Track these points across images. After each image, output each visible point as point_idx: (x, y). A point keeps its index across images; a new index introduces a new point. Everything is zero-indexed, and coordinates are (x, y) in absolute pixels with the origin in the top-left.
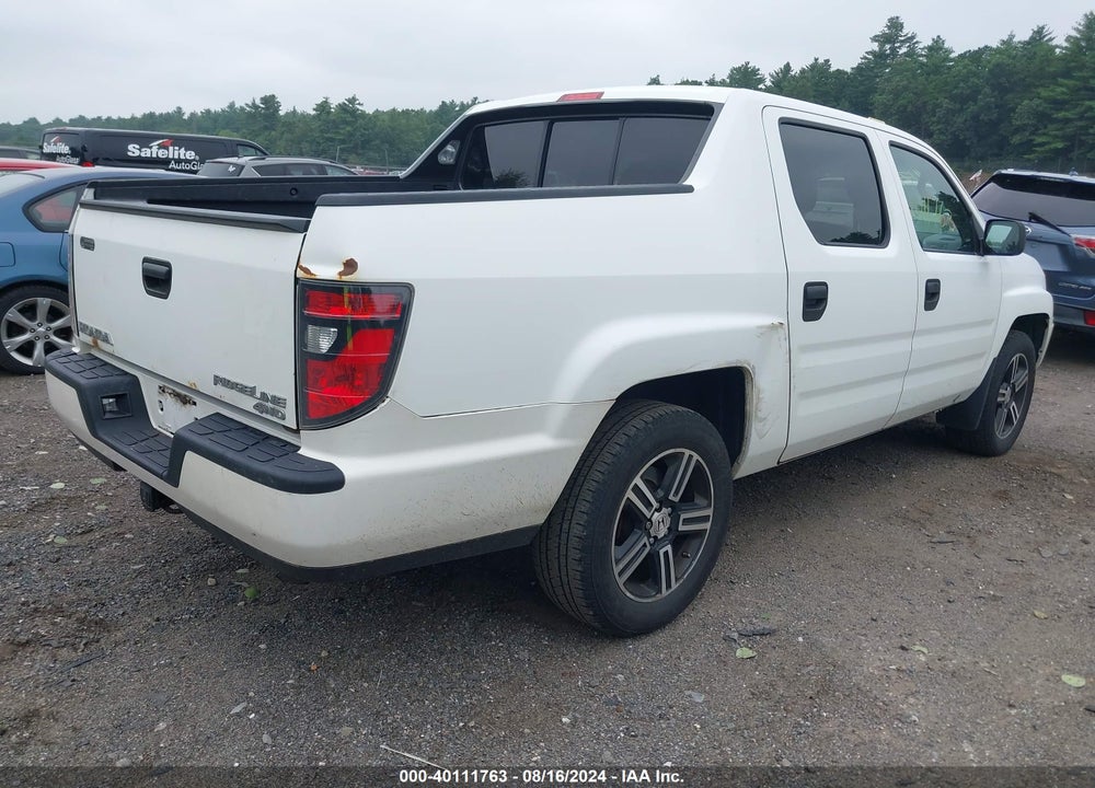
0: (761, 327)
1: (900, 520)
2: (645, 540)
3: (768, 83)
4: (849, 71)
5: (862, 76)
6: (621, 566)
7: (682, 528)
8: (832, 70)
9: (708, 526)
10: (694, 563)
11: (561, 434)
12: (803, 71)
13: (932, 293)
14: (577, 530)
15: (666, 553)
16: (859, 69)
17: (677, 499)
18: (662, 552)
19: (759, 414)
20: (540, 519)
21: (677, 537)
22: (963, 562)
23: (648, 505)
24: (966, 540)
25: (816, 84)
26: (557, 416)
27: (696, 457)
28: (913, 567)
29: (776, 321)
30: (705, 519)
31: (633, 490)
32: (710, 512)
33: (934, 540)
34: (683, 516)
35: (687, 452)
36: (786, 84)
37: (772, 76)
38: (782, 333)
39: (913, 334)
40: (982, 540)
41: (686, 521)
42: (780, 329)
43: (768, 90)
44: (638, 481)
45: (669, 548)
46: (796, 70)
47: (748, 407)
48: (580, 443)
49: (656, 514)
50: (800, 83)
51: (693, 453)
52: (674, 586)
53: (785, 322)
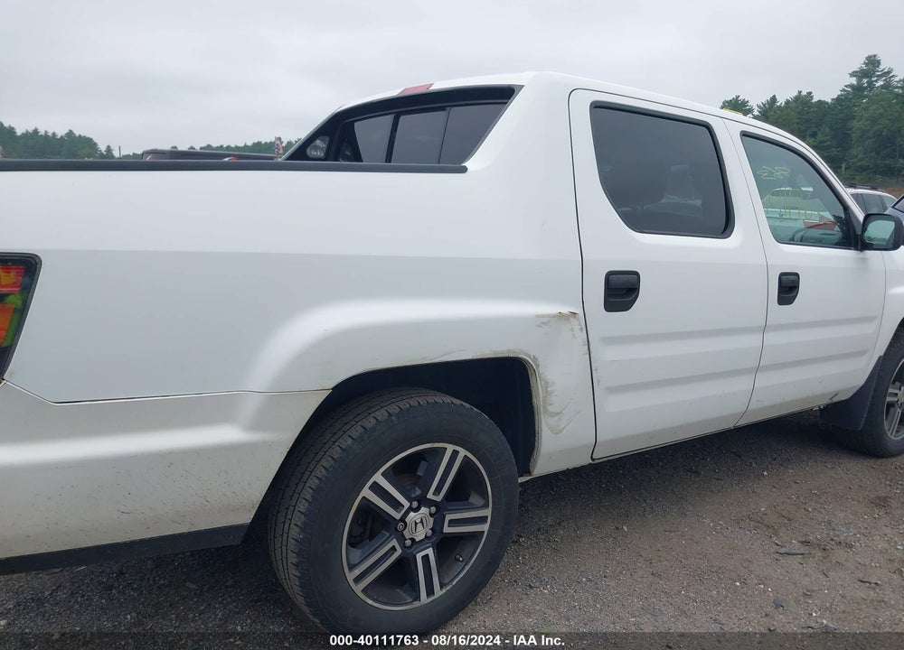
0: (543, 316)
1: (752, 524)
2: (394, 542)
3: (756, 113)
4: (829, 101)
5: (841, 106)
6: (357, 572)
7: (447, 529)
8: (814, 101)
9: (485, 527)
10: (467, 568)
11: (255, 425)
12: (787, 102)
13: (788, 288)
14: (295, 532)
15: (426, 558)
16: (838, 100)
17: (439, 498)
18: (419, 557)
19: (549, 408)
20: (246, 518)
21: (442, 539)
22: (806, 581)
23: (396, 505)
24: (819, 554)
25: (799, 113)
26: (250, 406)
27: (463, 452)
28: (744, 583)
29: (565, 310)
30: (482, 520)
31: (370, 488)
32: (488, 512)
33: (783, 550)
34: (449, 517)
35: (450, 448)
36: (772, 113)
37: (759, 107)
38: (576, 324)
39: (764, 329)
40: (840, 554)
41: (453, 523)
42: (572, 319)
43: (755, 117)
44: (378, 478)
45: (430, 552)
46: (781, 101)
47: (535, 400)
48: (286, 436)
49: (412, 514)
50: (785, 112)
51: (457, 448)
52: (438, 592)
53: (579, 311)
